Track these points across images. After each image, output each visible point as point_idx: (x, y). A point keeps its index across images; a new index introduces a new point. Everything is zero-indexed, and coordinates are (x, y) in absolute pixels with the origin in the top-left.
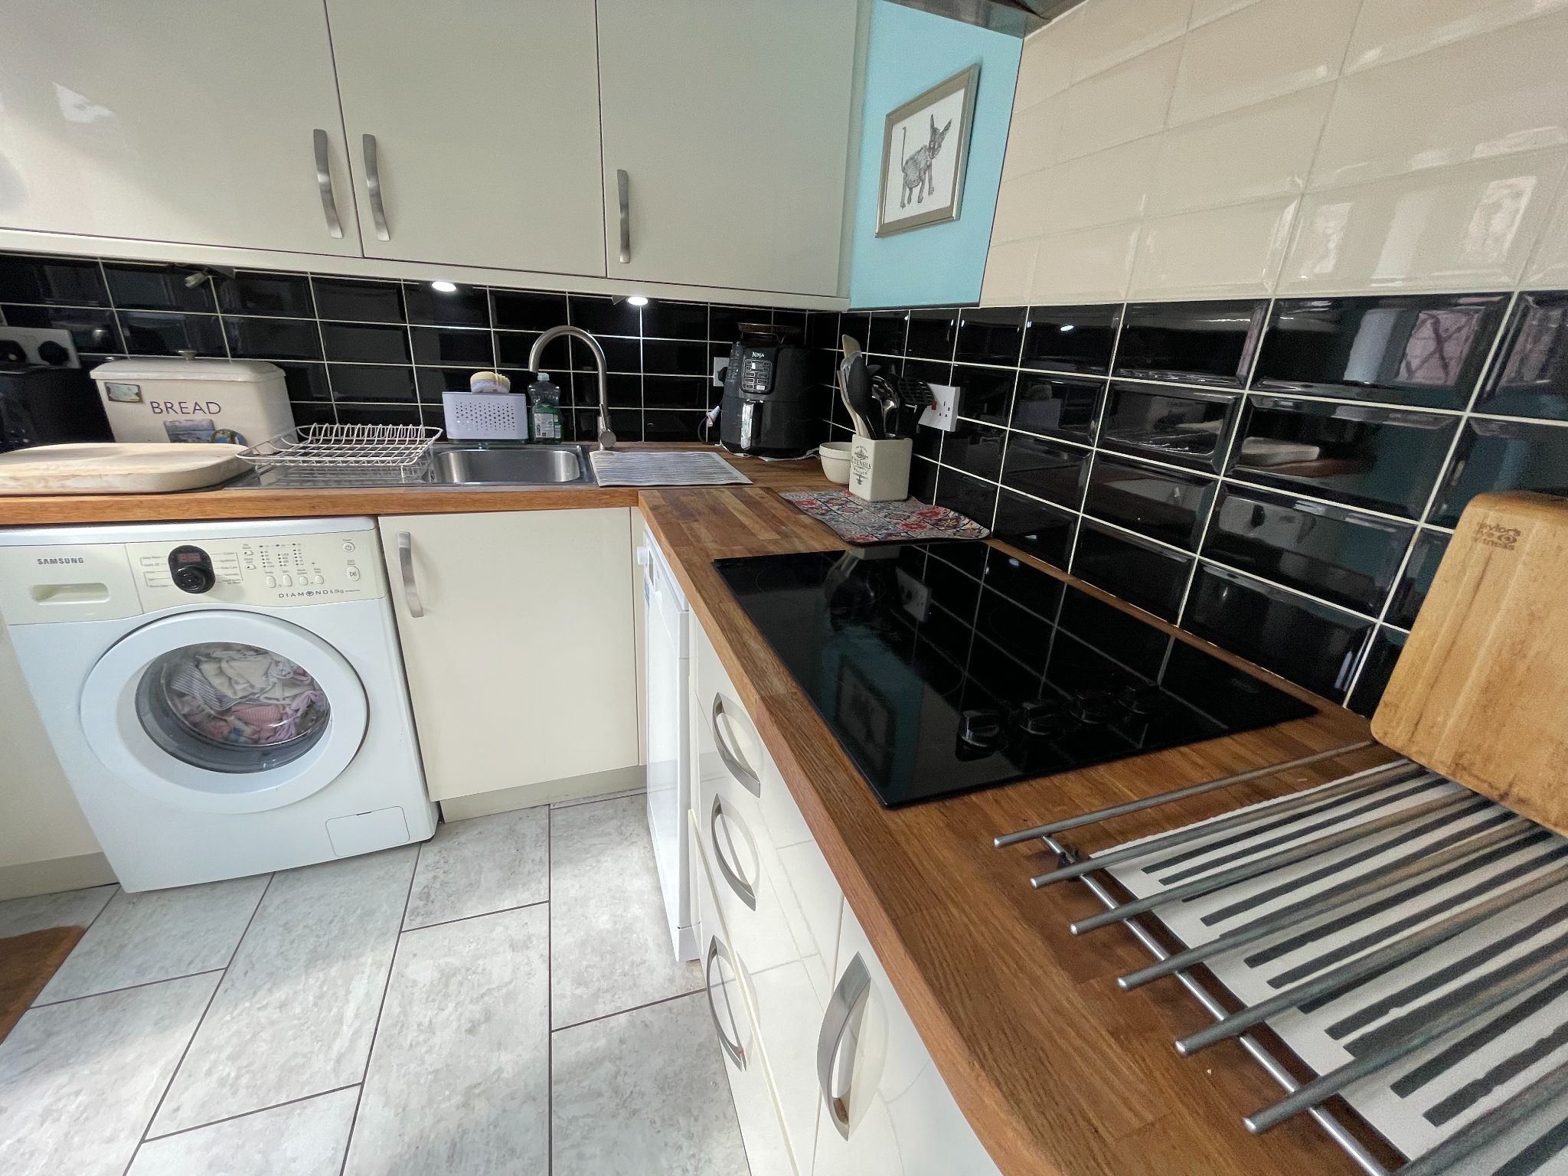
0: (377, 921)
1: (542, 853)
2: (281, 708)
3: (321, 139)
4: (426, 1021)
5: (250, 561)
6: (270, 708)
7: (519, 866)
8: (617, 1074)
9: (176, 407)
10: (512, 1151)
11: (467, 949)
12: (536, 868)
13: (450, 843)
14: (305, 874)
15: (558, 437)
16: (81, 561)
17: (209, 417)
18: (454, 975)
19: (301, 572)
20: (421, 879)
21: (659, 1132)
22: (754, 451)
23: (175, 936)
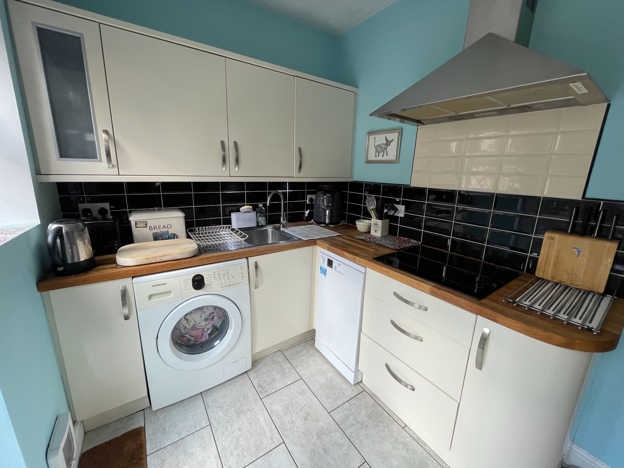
0: (250, 398)
1: (288, 365)
2: (203, 329)
3: (223, 143)
4: (290, 420)
5: (215, 277)
6: (200, 330)
7: (284, 370)
8: (355, 418)
9: (157, 228)
10: (341, 445)
11: (287, 398)
12: (290, 370)
13: (256, 369)
14: (213, 390)
15: (265, 224)
16: (166, 284)
17: (167, 229)
18: (288, 406)
19: (228, 278)
20: (255, 382)
21: (376, 429)
22: (330, 223)
23: (182, 421)
